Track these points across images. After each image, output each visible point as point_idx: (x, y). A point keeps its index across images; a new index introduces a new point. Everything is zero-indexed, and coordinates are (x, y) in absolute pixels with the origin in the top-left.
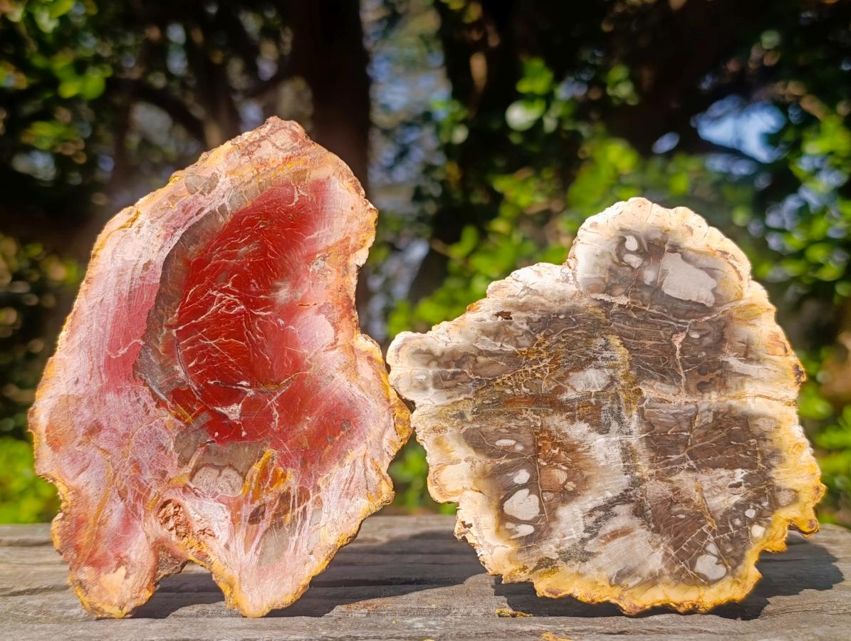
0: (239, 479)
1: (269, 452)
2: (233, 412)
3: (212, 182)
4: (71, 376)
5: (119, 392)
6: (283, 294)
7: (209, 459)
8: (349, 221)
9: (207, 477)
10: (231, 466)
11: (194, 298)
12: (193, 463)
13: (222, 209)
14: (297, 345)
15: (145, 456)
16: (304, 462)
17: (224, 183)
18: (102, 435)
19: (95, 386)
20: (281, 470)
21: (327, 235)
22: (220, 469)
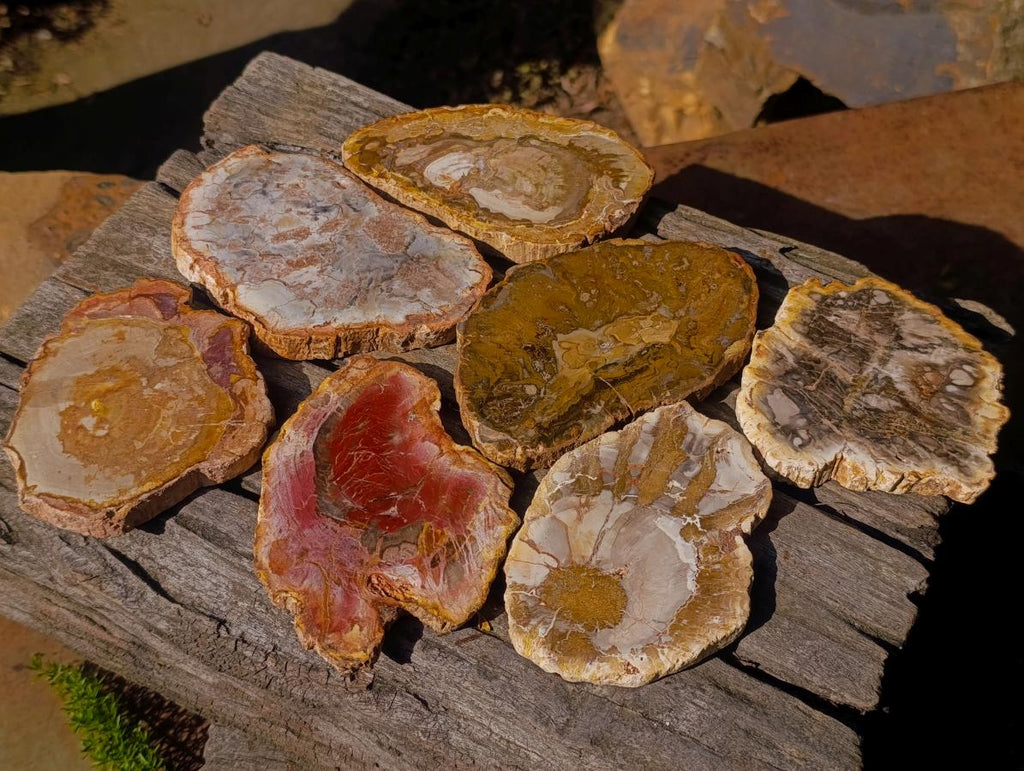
0: (414, 547)
1: (426, 525)
2: (393, 511)
3: (327, 398)
4: (275, 530)
5: (311, 527)
6: (397, 439)
7: (388, 543)
8: (421, 389)
9: (390, 554)
10: (405, 542)
11: (340, 460)
12: (379, 549)
13: (339, 410)
14: (418, 462)
15: (344, 556)
16: (452, 521)
17: (334, 397)
18: (310, 554)
19: (294, 528)
20: (439, 531)
21: (413, 399)
22: (399, 546)
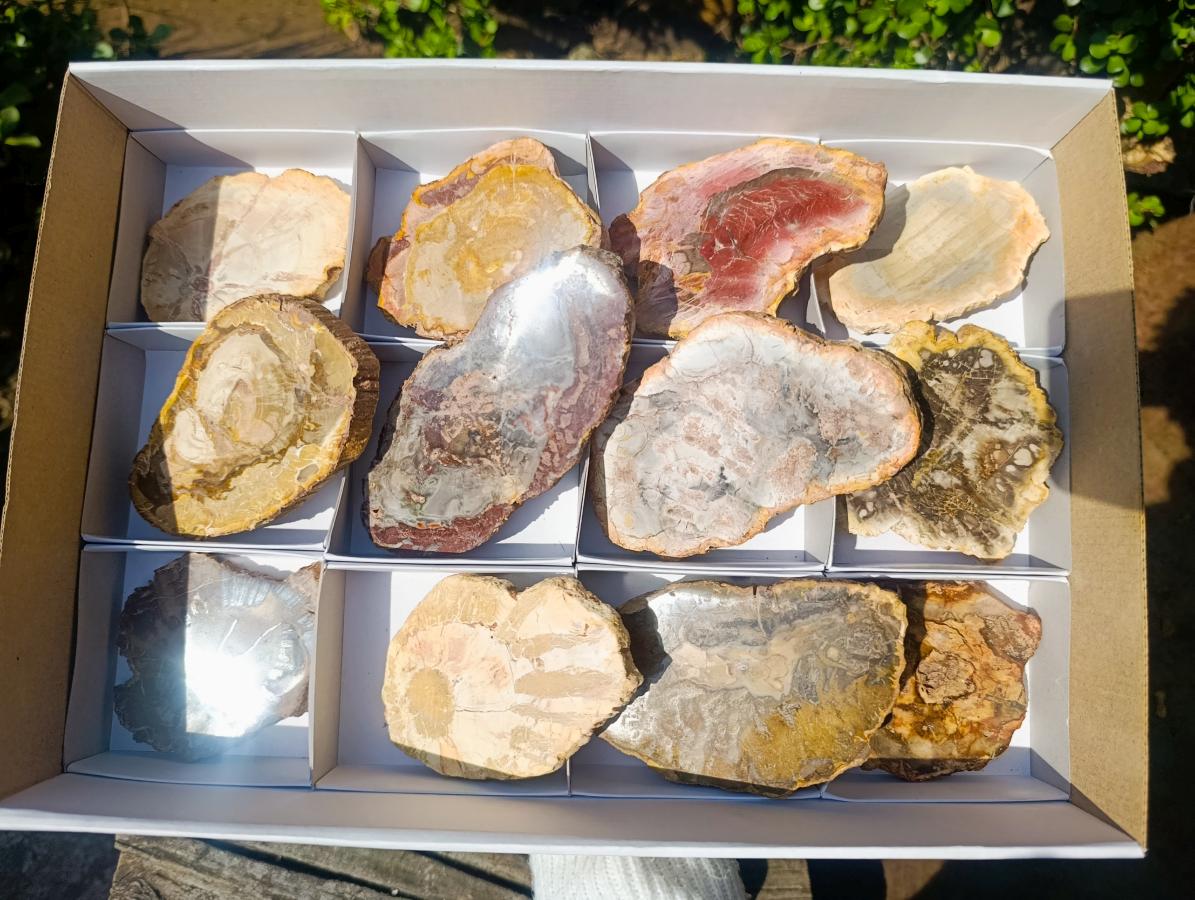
0: (687, 272)
1: (709, 274)
2: (720, 246)
4: (693, 174)
5: (698, 196)
6: (792, 227)
7: (689, 253)
8: (852, 228)
10: (692, 264)
11: (763, 194)
12: (683, 248)
13: (817, 174)
14: (770, 249)
15: (675, 227)
16: (714, 292)
17: (830, 166)
18: (674, 204)
19: (695, 186)
20: (703, 285)
21: (836, 224)
22: (688, 260)
